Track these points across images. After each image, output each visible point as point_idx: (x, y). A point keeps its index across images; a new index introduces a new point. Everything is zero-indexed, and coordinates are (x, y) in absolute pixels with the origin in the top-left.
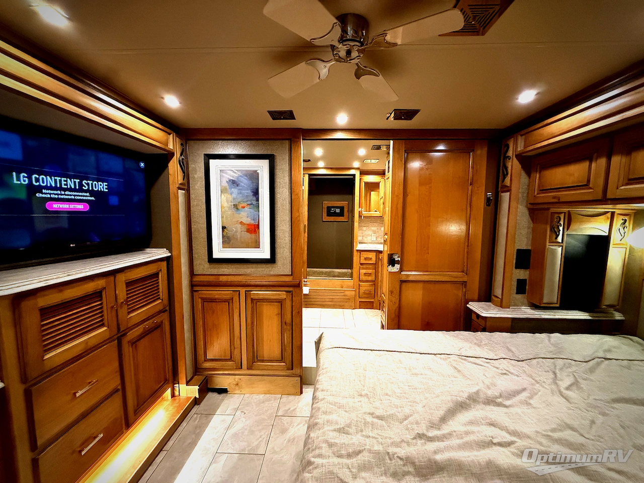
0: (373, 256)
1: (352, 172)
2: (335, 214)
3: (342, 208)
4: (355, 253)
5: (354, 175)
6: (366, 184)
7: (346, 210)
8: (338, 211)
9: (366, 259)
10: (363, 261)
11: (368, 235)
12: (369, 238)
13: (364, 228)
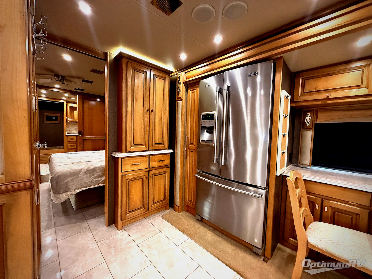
0: (75, 138)
1: (62, 101)
2: (52, 120)
3: (56, 117)
4: (65, 137)
5: (63, 103)
6: (70, 107)
7: (59, 118)
8: (54, 118)
9: (71, 139)
10: (69, 140)
11: (72, 130)
12: (73, 131)
13: (70, 127)
